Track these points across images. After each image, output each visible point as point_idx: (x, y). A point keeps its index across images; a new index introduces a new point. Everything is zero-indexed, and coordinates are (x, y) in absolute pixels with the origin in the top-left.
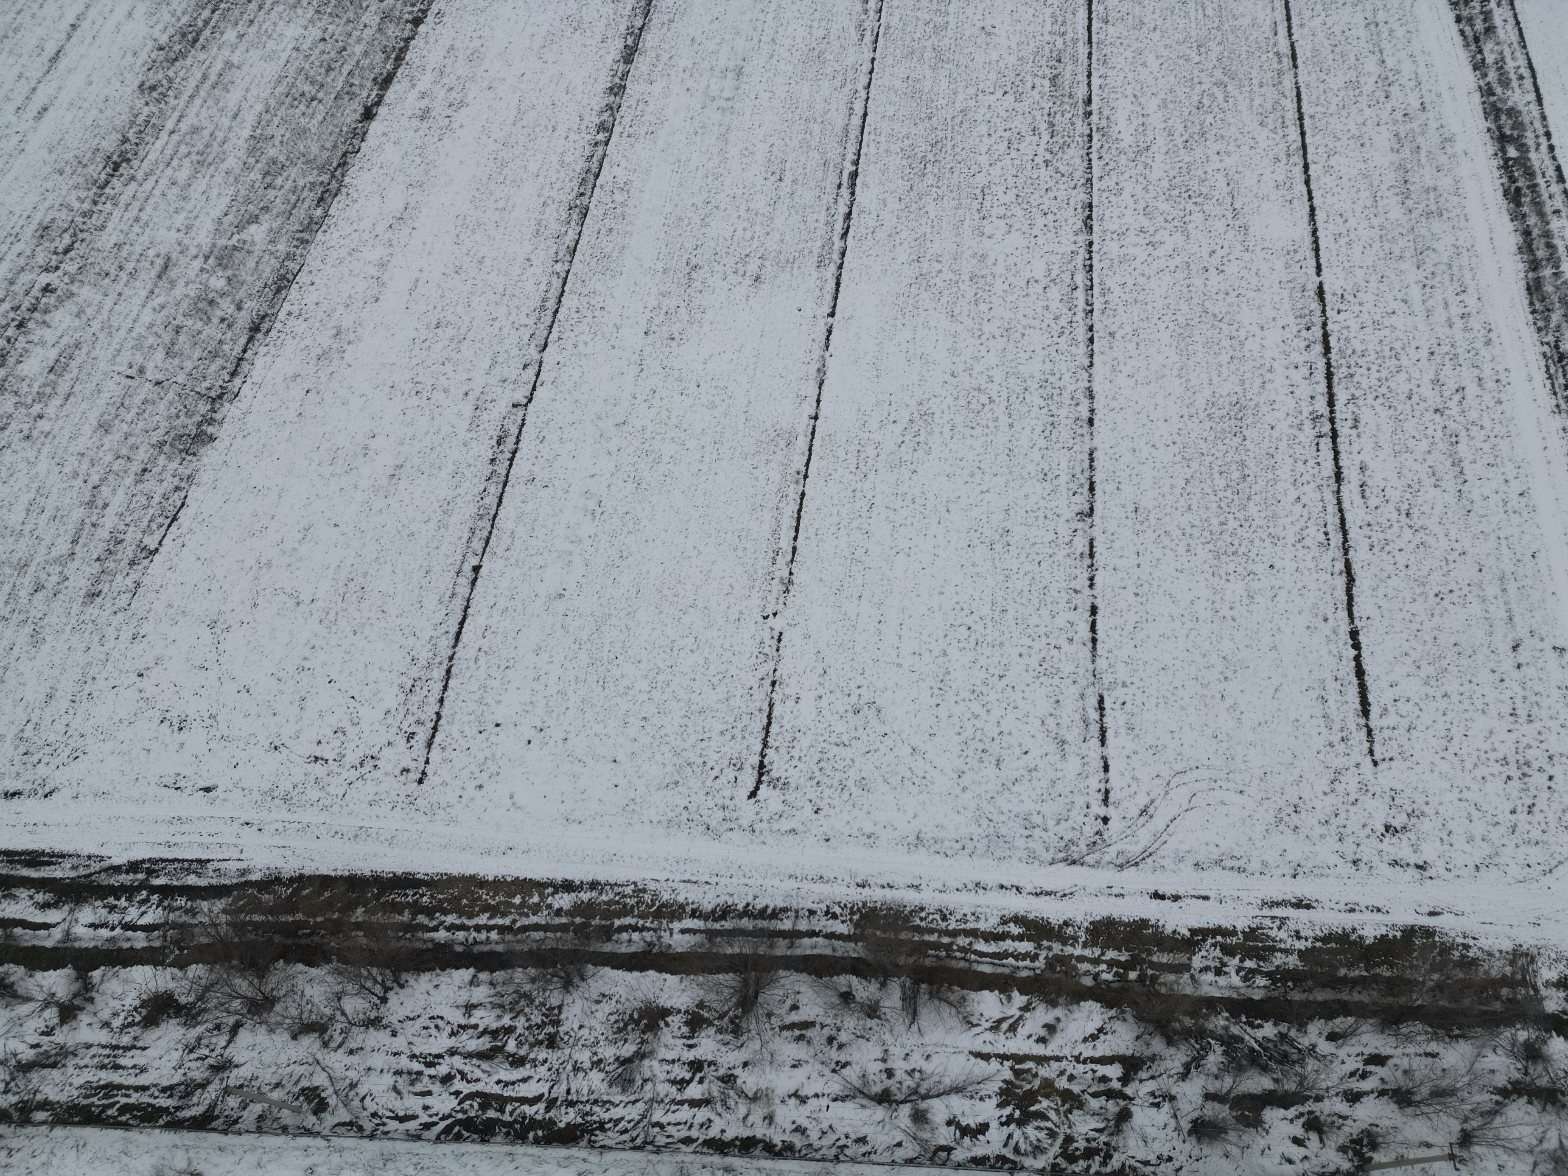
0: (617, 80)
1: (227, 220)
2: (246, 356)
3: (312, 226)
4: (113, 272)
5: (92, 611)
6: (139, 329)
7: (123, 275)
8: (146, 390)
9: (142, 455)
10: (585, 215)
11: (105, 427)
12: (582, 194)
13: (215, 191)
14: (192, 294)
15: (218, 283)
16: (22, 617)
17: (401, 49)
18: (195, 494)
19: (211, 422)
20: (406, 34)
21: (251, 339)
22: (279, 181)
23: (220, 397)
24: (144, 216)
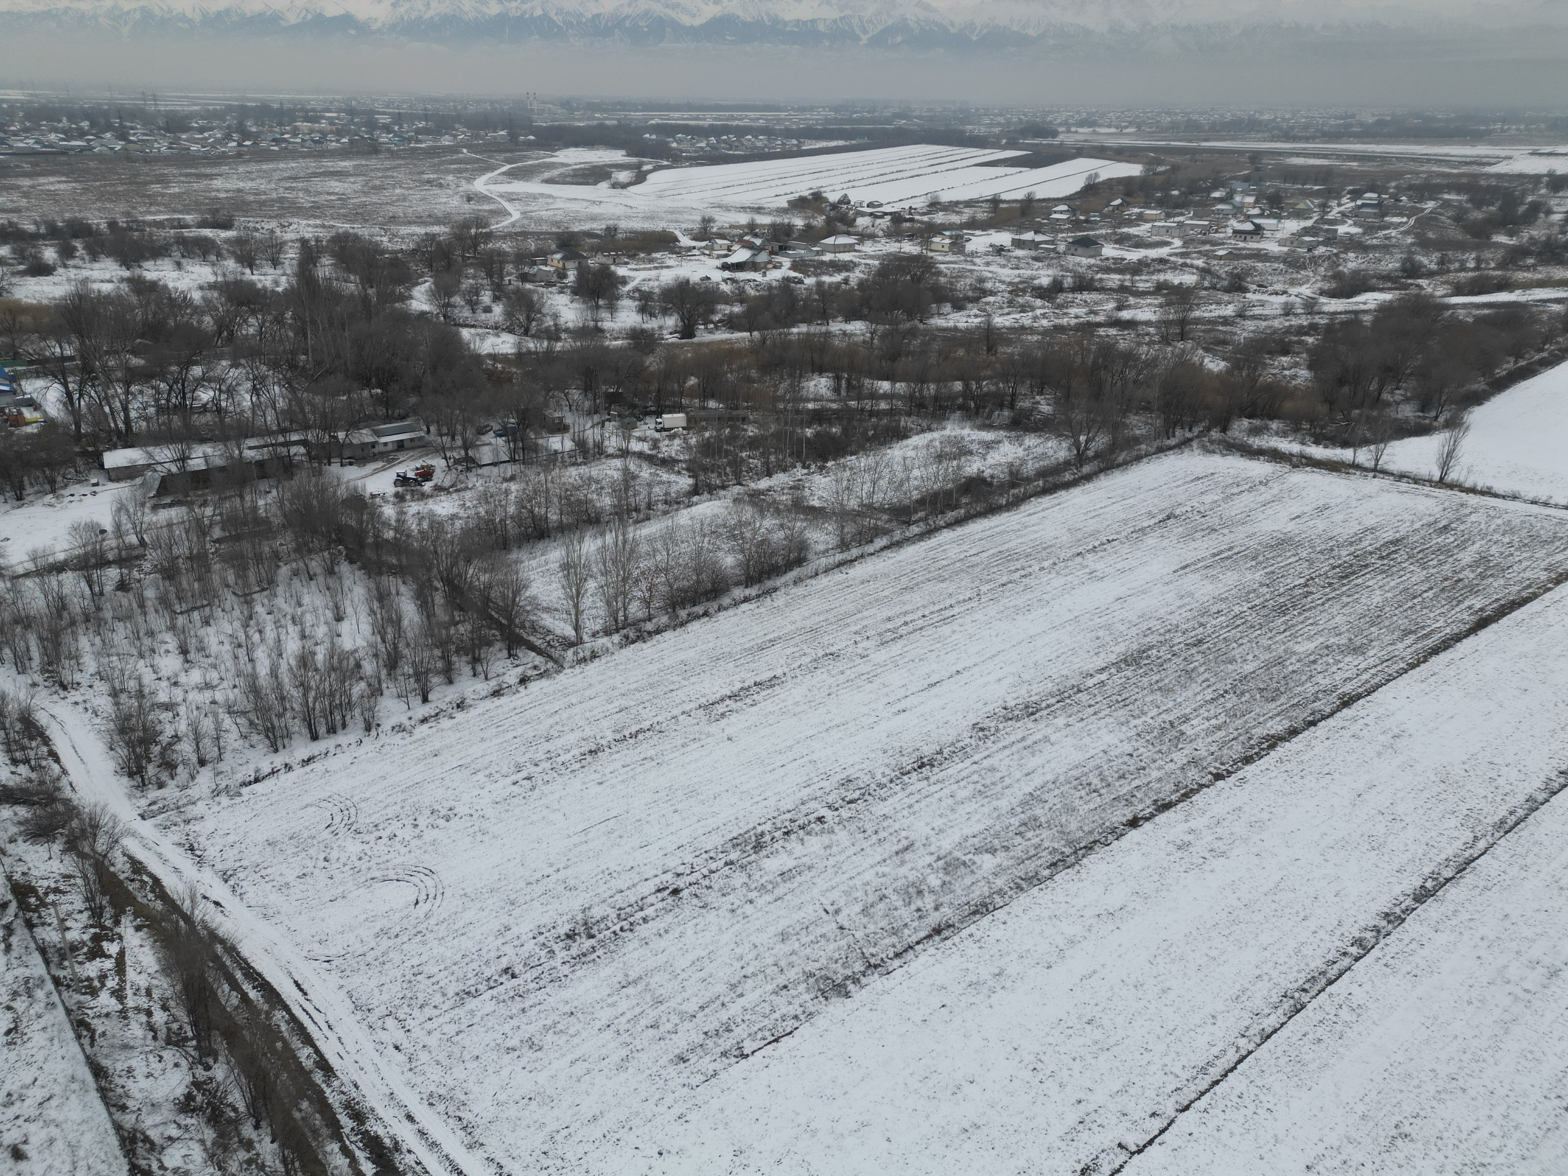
0: (1397, 910)
1: (971, 841)
2: (917, 947)
3: (1034, 880)
4: (869, 832)
5: (672, 1071)
6: (857, 882)
7: (874, 838)
8: (830, 927)
9: (792, 974)
10: (1298, 1011)
11: (784, 937)
12: (1304, 990)
13: (978, 816)
14: (911, 879)
15: (934, 881)
16: (628, 1040)
17: (1192, 790)
18: (805, 1030)
19: (856, 981)
20: (1204, 781)
21: (929, 937)
22: (1030, 834)
23: (876, 966)
24: (916, 807)
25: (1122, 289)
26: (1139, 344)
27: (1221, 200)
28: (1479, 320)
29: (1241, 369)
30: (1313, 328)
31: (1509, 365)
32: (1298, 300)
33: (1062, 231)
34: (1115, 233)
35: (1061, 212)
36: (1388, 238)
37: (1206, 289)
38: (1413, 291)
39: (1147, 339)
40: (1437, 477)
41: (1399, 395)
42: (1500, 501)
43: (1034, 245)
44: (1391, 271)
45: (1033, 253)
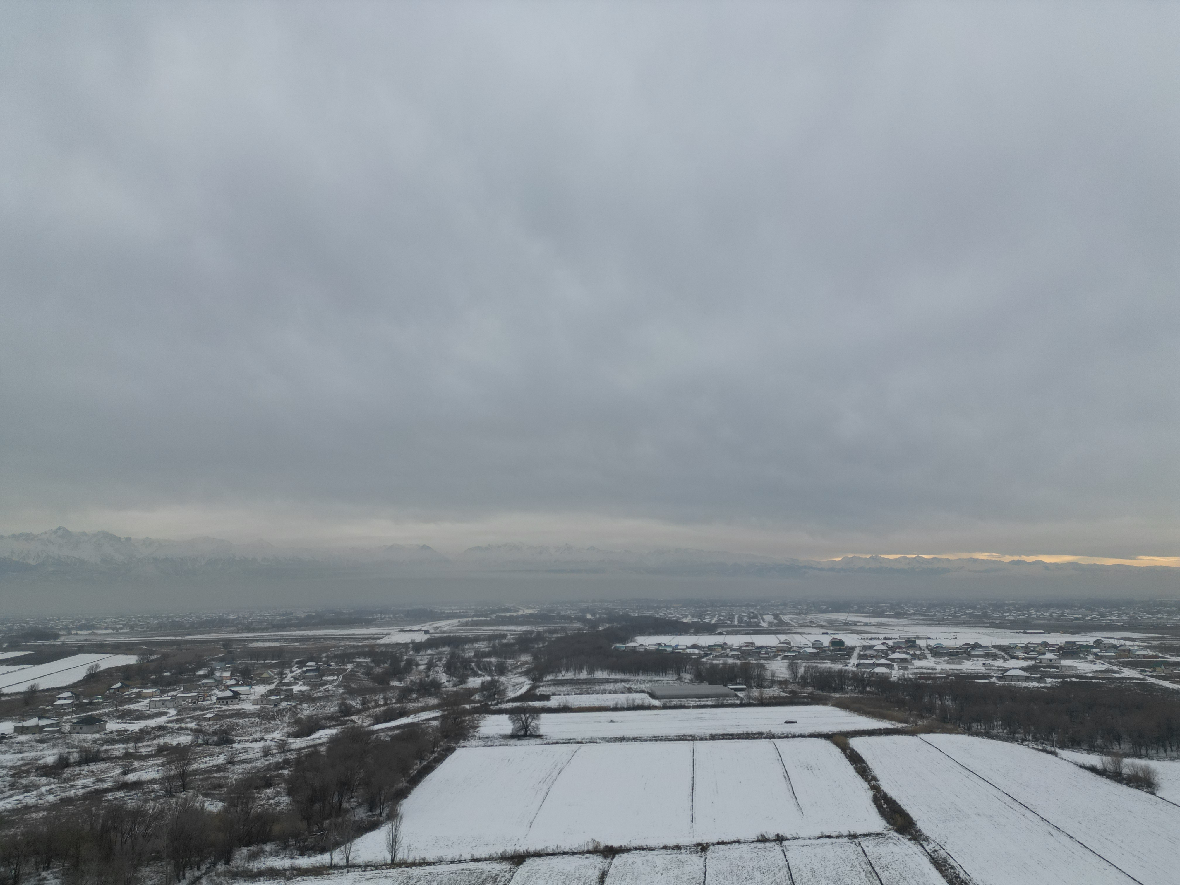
25: (127, 755)
26: (146, 801)
27: (205, 677)
28: (393, 738)
29: (235, 806)
30: (286, 763)
31: (417, 766)
32: (273, 743)
33: (67, 714)
34: (117, 710)
35: (65, 698)
36: (327, 691)
37: (200, 745)
38: (350, 725)
39: (153, 795)
40: (389, 861)
41: (353, 802)
42: (432, 867)
43: (39, 729)
44: (333, 713)
45: (37, 736)
